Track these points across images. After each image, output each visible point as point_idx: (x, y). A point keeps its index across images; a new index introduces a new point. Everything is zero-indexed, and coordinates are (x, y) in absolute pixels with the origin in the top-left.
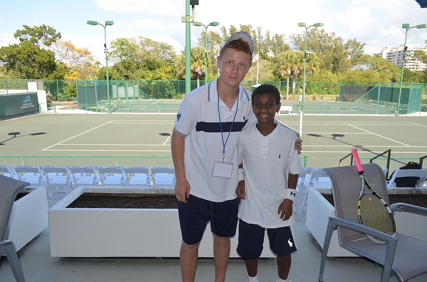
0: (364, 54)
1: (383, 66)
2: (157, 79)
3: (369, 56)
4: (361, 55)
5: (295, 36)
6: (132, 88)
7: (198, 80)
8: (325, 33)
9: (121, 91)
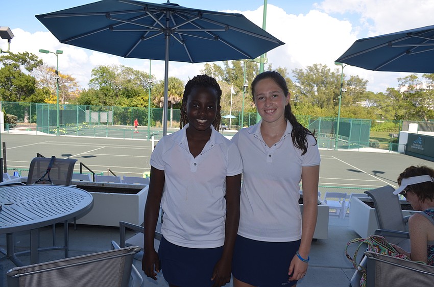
0: (367, 91)
1: (386, 104)
2: (133, 106)
3: (373, 93)
4: (363, 91)
5: (298, 71)
6: (106, 113)
7: (171, 109)
8: (328, 68)
9: (95, 116)
